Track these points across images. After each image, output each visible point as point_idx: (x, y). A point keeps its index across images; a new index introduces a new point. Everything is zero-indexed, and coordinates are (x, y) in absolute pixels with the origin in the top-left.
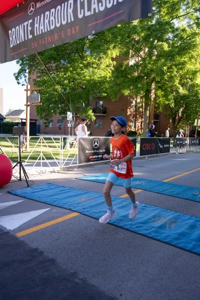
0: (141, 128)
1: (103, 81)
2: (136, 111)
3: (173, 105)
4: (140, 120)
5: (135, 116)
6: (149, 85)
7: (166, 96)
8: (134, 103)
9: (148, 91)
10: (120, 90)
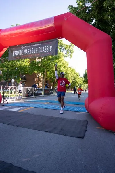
0: (41, 87)
1: (25, 67)
2: (39, 79)
3: (53, 77)
4: (40, 83)
5: (38, 82)
6: (44, 69)
7: (51, 74)
8: (38, 77)
9: (44, 72)
10: (33, 71)
